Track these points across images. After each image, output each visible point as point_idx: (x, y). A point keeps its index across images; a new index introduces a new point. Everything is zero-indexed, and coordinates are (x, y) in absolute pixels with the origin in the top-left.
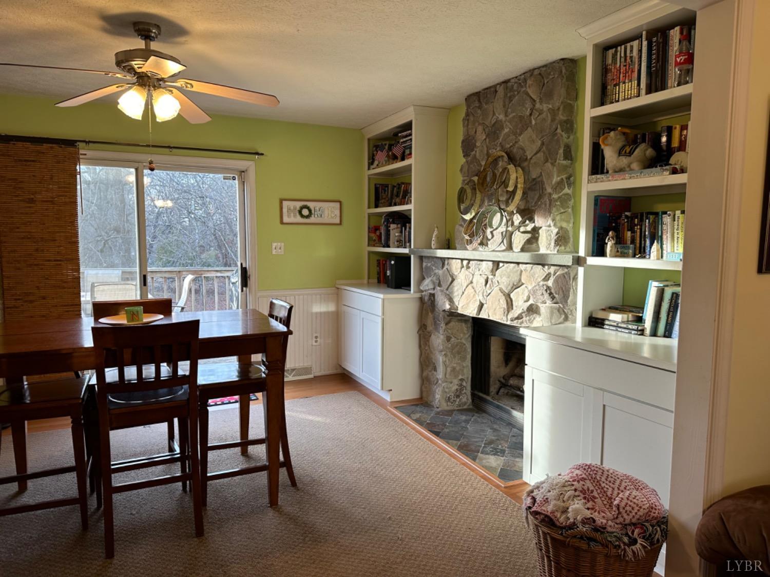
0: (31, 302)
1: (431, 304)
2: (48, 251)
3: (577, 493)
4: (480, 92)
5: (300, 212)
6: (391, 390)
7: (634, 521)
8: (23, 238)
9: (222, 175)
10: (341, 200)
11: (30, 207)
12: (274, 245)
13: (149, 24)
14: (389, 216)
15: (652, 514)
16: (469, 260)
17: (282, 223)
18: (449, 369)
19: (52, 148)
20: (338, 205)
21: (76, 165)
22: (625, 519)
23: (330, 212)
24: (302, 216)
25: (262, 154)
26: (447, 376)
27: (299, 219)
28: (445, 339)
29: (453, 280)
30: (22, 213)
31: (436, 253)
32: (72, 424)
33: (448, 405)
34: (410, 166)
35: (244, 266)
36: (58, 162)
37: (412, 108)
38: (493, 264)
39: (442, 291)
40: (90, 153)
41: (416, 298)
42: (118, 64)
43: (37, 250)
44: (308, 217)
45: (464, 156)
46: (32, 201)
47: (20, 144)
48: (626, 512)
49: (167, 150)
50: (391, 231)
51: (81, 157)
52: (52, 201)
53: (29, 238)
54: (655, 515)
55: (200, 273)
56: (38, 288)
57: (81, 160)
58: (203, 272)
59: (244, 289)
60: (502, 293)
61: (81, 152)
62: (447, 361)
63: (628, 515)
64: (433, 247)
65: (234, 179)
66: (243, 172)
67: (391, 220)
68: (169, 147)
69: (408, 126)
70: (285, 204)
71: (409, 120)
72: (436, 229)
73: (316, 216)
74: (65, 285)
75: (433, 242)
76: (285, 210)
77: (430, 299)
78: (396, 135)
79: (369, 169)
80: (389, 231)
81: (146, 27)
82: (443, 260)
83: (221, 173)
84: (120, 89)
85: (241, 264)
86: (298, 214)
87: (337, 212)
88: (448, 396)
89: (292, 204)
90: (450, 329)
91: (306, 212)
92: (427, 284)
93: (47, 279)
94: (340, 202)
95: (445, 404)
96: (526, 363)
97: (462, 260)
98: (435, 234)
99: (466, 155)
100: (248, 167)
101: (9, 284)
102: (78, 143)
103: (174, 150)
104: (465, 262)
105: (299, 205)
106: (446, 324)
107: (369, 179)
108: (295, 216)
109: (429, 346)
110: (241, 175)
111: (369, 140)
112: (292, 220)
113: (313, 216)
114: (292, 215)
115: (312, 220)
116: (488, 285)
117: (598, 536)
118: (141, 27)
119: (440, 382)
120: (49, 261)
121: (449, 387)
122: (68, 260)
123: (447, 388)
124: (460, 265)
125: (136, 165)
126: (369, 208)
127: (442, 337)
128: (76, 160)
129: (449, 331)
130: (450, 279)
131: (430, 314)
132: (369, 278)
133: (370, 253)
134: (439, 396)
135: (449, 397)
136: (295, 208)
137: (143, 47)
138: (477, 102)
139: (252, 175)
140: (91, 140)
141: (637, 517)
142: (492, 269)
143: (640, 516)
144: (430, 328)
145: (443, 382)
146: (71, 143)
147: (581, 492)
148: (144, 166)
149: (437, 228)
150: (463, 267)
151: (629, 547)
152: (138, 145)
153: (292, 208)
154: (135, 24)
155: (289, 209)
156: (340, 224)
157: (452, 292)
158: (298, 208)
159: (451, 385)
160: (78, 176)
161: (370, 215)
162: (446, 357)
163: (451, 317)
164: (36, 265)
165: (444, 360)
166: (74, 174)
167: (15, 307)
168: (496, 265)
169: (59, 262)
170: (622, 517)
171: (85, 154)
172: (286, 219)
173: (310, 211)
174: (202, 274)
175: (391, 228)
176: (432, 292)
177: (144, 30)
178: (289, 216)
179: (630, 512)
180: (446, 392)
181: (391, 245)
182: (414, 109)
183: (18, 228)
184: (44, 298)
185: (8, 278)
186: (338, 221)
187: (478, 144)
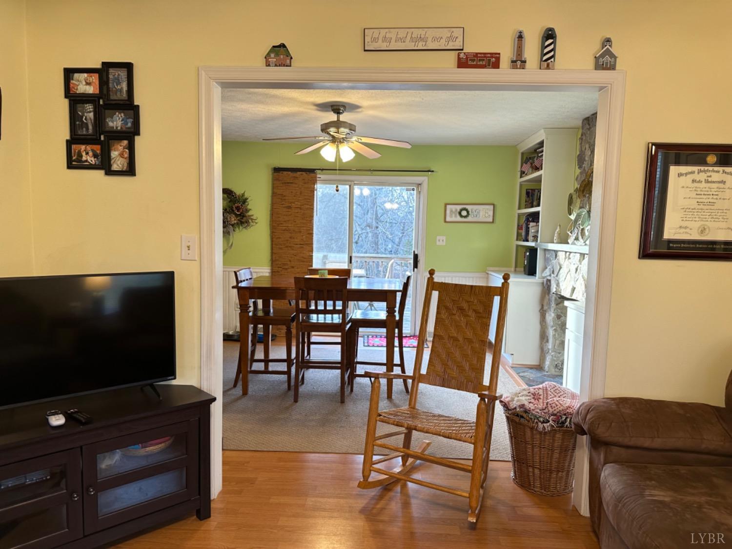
0: (286, 269)
1: (548, 288)
2: (296, 238)
3: (530, 394)
4: (588, 117)
5: (460, 213)
6: (513, 354)
7: (555, 412)
8: (284, 230)
9: (406, 188)
10: (495, 203)
11: (288, 211)
12: (438, 238)
13: (339, 106)
14: (530, 216)
15: (568, 411)
16: (570, 253)
17: (445, 222)
18: (558, 342)
19: (302, 174)
20: (492, 207)
21: (314, 185)
22: (549, 411)
23: (484, 213)
24: (461, 216)
25: (433, 171)
26: (556, 347)
27: (459, 219)
28: (556, 317)
29: (561, 268)
30: (284, 215)
31: (548, 247)
32: (286, 331)
33: (555, 371)
34: (541, 176)
35: (416, 253)
36: (305, 183)
37: (542, 131)
38: (580, 255)
39: (554, 277)
40: (323, 177)
41: (540, 283)
42: (322, 130)
43: (291, 238)
44: (465, 217)
45: (579, 168)
46: (289, 207)
47: (285, 173)
48: (551, 407)
49: (369, 172)
50: (530, 228)
51: (318, 179)
52: (300, 208)
53: (287, 230)
54: (569, 411)
55: (407, 260)
56: (290, 261)
57: (318, 181)
58: (408, 259)
59: (415, 269)
60: (583, 278)
61: (318, 176)
62: (557, 335)
63: (552, 408)
64: (555, 241)
65: (413, 190)
66: (420, 184)
67: (530, 219)
68: (370, 170)
69: (541, 144)
70: (449, 207)
71: (541, 140)
72: (558, 227)
73: (472, 216)
74: (305, 260)
75: (555, 238)
76: (448, 212)
77: (547, 284)
78: (535, 150)
79: (521, 177)
80: (529, 228)
81: (337, 107)
82: (556, 252)
83: (405, 186)
84: (324, 144)
85: (414, 252)
86: (458, 215)
87: (491, 213)
88: (556, 363)
89: (454, 207)
90: (559, 309)
91: (465, 213)
92: (547, 272)
93: (295, 256)
94: (494, 205)
95: (553, 370)
96: (567, 327)
97: (566, 252)
98: (557, 230)
99: (580, 167)
100: (423, 181)
101: (275, 257)
102: (317, 171)
103: (374, 172)
104: (568, 254)
105: (459, 208)
106: (557, 305)
107: (521, 185)
108: (456, 216)
109: (545, 322)
110: (418, 187)
111: (523, 154)
112: (454, 219)
113: (470, 216)
114: (454, 215)
115: (469, 219)
116: (577, 273)
117: (525, 415)
118: (335, 107)
119: (550, 351)
120: (297, 244)
121: (557, 356)
122: (307, 244)
123: (555, 357)
124: (564, 256)
125: (350, 183)
126: (519, 208)
127: (553, 315)
128: (314, 182)
129: (559, 310)
130: (559, 268)
131: (547, 296)
132: (516, 267)
133: (518, 246)
134: (548, 363)
135: (556, 365)
136: (456, 210)
137: (335, 119)
138: (587, 125)
139: (425, 186)
140: (324, 168)
141: (558, 410)
142: (580, 260)
143: (560, 411)
144: (545, 308)
145: (552, 352)
146: (312, 171)
147: (532, 394)
148: (355, 183)
149: (560, 226)
150: (566, 258)
151: (542, 424)
152: (351, 170)
153: (454, 210)
154: (332, 106)
155: (451, 211)
156: (493, 222)
157: (559, 278)
158: (458, 210)
159: (559, 355)
160: (315, 192)
161: (519, 216)
162: (555, 332)
163: (562, 300)
164: (290, 247)
165: (554, 333)
166: (313, 191)
167: (278, 272)
168: (582, 257)
169: (302, 246)
170: (548, 409)
171: (320, 178)
172: (448, 219)
173: (468, 212)
174: (408, 261)
175: (530, 226)
176: (549, 278)
177: (337, 109)
178: (451, 216)
179: (554, 407)
180: (554, 360)
181: (529, 240)
182: (545, 131)
183: (282, 224)
184: (293, 267)
185: (275, 254)
186: (491, 220)
187: (587, 159)
